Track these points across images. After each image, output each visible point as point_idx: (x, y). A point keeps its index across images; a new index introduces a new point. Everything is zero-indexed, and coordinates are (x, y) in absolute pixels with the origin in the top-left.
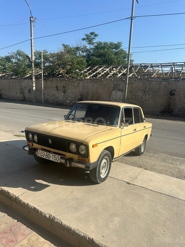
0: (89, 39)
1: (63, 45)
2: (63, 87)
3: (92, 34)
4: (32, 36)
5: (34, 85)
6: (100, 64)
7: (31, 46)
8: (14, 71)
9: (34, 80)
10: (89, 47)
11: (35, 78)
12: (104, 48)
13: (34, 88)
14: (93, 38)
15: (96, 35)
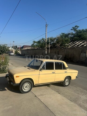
0: (74, 29)
1: (62, 33)
2: (58, 52)
3: (76, 26)
4: (46, 32)
5: (46, 52)
6: (78, 40)
7: (46, 36)
8: (40, 46)
9: (46, 49)
10: (74, 32)
11: (47, 49)
12: (81, 32)
13: (46, 53)
14: (76, 28)
15: (78, 27)
